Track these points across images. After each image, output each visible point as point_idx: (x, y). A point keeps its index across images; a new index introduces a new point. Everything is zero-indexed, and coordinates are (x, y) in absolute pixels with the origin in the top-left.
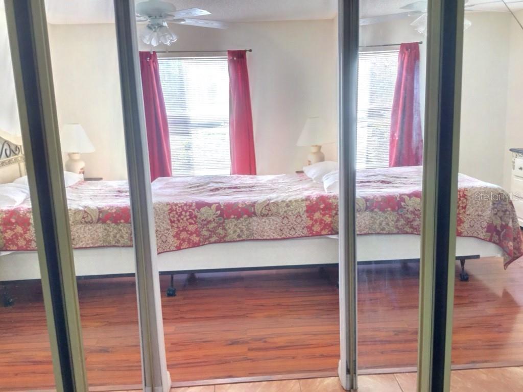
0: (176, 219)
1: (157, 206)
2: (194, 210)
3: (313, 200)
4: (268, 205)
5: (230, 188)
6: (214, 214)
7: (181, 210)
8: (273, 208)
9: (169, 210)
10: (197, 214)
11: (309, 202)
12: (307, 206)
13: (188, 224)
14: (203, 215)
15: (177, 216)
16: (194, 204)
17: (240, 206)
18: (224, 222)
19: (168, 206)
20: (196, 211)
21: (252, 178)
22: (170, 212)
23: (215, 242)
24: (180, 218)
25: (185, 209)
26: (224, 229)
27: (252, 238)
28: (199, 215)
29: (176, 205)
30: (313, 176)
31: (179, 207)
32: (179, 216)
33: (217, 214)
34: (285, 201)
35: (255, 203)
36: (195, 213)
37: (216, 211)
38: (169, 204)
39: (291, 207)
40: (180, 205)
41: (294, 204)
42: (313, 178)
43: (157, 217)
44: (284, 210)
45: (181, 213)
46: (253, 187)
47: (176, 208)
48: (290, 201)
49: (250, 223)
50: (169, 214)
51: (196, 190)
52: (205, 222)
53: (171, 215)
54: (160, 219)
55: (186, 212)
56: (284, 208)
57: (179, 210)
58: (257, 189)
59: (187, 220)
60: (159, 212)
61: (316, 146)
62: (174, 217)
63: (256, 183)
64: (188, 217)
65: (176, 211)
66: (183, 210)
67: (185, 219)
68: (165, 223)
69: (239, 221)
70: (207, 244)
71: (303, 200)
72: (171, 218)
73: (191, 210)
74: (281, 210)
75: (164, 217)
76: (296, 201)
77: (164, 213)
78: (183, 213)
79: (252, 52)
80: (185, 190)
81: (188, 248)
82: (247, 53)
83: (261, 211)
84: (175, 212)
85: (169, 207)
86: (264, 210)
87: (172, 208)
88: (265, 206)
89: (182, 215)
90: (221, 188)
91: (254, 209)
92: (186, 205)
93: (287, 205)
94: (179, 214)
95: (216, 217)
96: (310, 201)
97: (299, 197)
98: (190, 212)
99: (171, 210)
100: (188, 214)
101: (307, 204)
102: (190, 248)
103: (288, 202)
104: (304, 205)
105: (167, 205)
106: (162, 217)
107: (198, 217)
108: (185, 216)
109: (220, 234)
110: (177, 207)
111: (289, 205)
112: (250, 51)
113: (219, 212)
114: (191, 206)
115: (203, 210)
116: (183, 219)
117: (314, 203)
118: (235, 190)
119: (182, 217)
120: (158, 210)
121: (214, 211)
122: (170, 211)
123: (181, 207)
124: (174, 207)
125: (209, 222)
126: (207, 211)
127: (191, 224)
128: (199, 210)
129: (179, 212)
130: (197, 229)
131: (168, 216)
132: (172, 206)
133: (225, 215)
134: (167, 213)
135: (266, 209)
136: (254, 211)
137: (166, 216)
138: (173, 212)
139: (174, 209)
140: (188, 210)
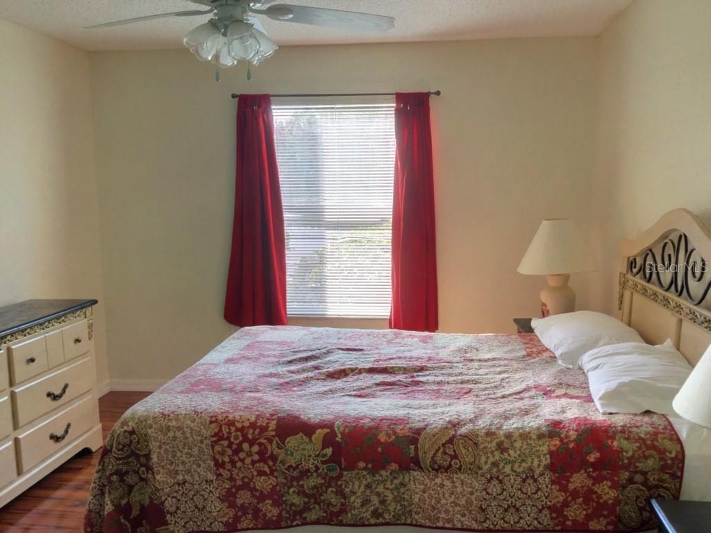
0: (227, 459)
1: (189, 422)
2: (270, 441)
3: (567, 437)
4: (451, 441)
5: (371, 371)
6: (318, 456)
7: (241, 438)
8: (464, 451)
9: (212, 436)
10: (276, 451)
11: (558, 443)
12: (551, 453)
13: (255, 473)
14: (292, 455)
15: (229, 452)
16: (273, 425)
17: (382, 438)
18: (341, 476)
19: (213, 425)
20: (275, 442)
21: (424, 340)
22: (216, 442)
23: (317, 522)
24: (236, 458)
25: (250, 437)
26: (340, 493)
27: (409, 522)
28: (281, 455)
29: (231, 423)
30: (557, 347)
31: (237, 430)
32: (236, 452)
33: (326, 455)
34: (494, 434)
35: (418, 432)
36: (273, 448)
37: (323, 448)
38: (216, 421)
39: (511, 452)
40: (239, 425)
41: (517, 445)
42: (557, 354)
43: (186, 451)
44: (491, 460)
45: (240, 444)
46: (422, 369)
47: (230, 433)
48: (509, 436)
49: (402, 484)
50: (213, 447)
51: (298, 372)
52: (296, 473)
53: (218, 448)
54: (191, 456)
55: (252, 443)
56: (492, 452)
57: (236, 437)
58: (431, 378)
59: (253, 463)
60: (190, 440)
61: (558, 275)
62: (222, 453)
63: (430, 359)
64: (256, 457)
65: (228, 438)
66: (245, 439)
67: (248, 461)
68: (203, 465)
69: (378, 477)
70: (298, 525)
71: (541, 436)
72: (217, 456)
73: (264, 441)
74: (483, 459)
75: (201, 451)
76: (525, 436)
77: (202, 442)
78: (246, 446)
80: (273, 370)
81: (252, 529)
82: (432, 99)
83: (432, 458)
84: (225, 443)
85: (214, 428)
86: (439, 454)
87: (220, 430)
88: (443, 445)
89: (242, 450)
90: (352, 370)
91: (416, 449)
92: (253, 425)
93: (501, 447)
94: (234, 447)
95: (323, 463)
96: (561, 440)
97: (532, 423)
98: (261, 444)
99: (219, 437)
100: (256, 448)
101: (553, 448)
102: (257, 529)
103: (503, 438)
104: (545, 449)
105: (211, 422)
106: (195, 451)
107: (280, 458)
108: (249, 454)
109: (330, 504)
110: (233, 429)
111: (506, 445)
113: (329, 451)
114: (264, 429)
115: (292, 442)
116: (243, 461)
117: (572, 445)
118: (380, 378)
119: (242, 455)
120: (188, 435)
121: (319, 446)
122: (214, 439)
123: (242, 430)
124: (225, 430)
125: (306, 473)
126: (303, 446)
127: (261, 473)
128: (283, 441)
129: (237, 442)
130: (274, 487)
131: (211, 450)
132: (221, 426)
133: (343, 460)
134: (209, 442)
135: (445, 453)
136: (417, 455)
137: (206, 450)
138: (222, 442)
139: (224, 435)
140: (258, 439)
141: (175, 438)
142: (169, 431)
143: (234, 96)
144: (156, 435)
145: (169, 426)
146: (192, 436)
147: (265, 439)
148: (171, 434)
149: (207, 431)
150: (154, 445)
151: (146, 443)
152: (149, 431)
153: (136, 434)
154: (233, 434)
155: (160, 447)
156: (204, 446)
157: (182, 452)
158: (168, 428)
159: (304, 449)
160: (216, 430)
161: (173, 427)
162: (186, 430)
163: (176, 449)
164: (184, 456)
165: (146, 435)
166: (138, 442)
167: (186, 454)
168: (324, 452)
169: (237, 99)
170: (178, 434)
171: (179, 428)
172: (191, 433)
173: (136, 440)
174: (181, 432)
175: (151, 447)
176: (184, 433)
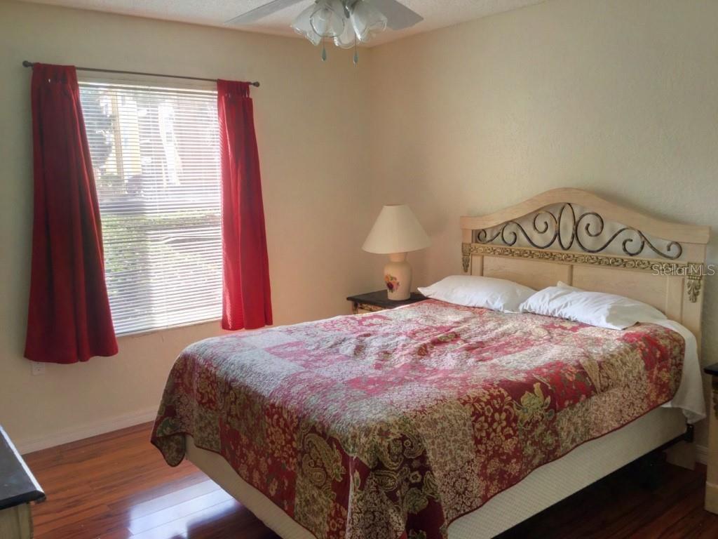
0: (484, 434)
2: (511, 405)
4: (600, 367)
6: (542, 407)
7: (491, 410)
8: (609, 371)
9: (472, 416)
10: (516, 412)
13: (504, 439)
14: (526, 411)
15: (486, 425)
17: (569, 378)
18: (555, 417)
19: (467, 406)
20: (514, 405)
22: (475, 421)
23: (540, 465)
24: (490, 430)
25: (497, 406)
26: (555, 433)
27: (590, 437)
28: (520, 414)
29: (479, 400)
31: (486, 404)
32: (490, 425)
33: (547, 404)
36: (514, 410)
37: (545, 399)
38: (467, 402)
40: (485, 400)
41: (627, 358)
45: (493, 416)
47: (483, 409)
49: (587, 410)
50: (473, 426)
52: (529, 428)
53: (477, 426)
55: (499, 412)
57: (488, 411)
59: (503, 429)
62: (480, 430)
64: (504, 423)
65: (483, 414)
66: (495, 409)
67: (499, 429)
68: (466, 447)
69: (575, 409)
70: (530, 473)
72: (477, 434)
73: (506, 407)
75: (465, 434)
77: (465, 425)
78: (497, 415)
79: (260, 87)
81: (499, 492)
82: (252, 91)
83: (600, 383)
84: (483, 418)
85: (468, 411)
86: (601, 379)
87: (475, 409)
88: (599, 371)
89: (494, 421)
91: (590, 380)
94: (489, 420)
95: (546, 410)
96: (640, 349)
98: (506, 411)
99: (477, 415)
100: (504, 416)
102: (503, 490)
103: (619, 356)
104: (638, 357)
105: (465, 404)
106: (460, 435)
107: (520, 418)
108: (500, 423)
109: (548, 445)
110: (483, 404)
111: (624, 361)
112: (257, 84)
113: (549, 399)
115: (524, 400)
116: (495, 430)
119: (495, 425)
120: (454, 422)
121: (542, 397)
122: (473, 418)
123: (488, 402)
124: (478, 406)
125: (535, 425)
126: (532, 402)
127: (508, 437)
128: (519, 402)
129: (489, 415)
130: (516, 445)
131: (472, 430)
132: (473, 405)
133: (557, 404)
134: (470, 423)
135: (603, 377)
136: (593, 383)
137: (468, 431)
138: (480, 419)
139: (479, 412)
140: (503, 406)
141: (443, 428)
142: (437, 424)
143: (26, 64)
144: (427, 432)
145: (435, 419)
146: (457, 422)
147: (507, 405)
148: (439, 427)
149: (466, 412)
150: (427, 444)
151: (420, 444)
152: (420, 431)
153: (407, 438)
154: (486, 409)
155: (433, 443)
156: (466, 428)
157: (449, 441)
158: (435, 422)
159: (534, 404)
160: (473, 409)
161: (439, 418)
162: (450, 417)
163: (445, 440)
164: (452, 444)
165: (418, 436)
166: (412, 447)
167: (453, 441)
168: (546, 401)
169: (30, 68)
170: (446, 424)
171: (444, 418)
172: (455, 419)
173: (410, 445)
174: (447, 421)
175: (425, 446)
176: (449, 421)
